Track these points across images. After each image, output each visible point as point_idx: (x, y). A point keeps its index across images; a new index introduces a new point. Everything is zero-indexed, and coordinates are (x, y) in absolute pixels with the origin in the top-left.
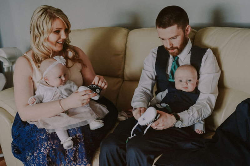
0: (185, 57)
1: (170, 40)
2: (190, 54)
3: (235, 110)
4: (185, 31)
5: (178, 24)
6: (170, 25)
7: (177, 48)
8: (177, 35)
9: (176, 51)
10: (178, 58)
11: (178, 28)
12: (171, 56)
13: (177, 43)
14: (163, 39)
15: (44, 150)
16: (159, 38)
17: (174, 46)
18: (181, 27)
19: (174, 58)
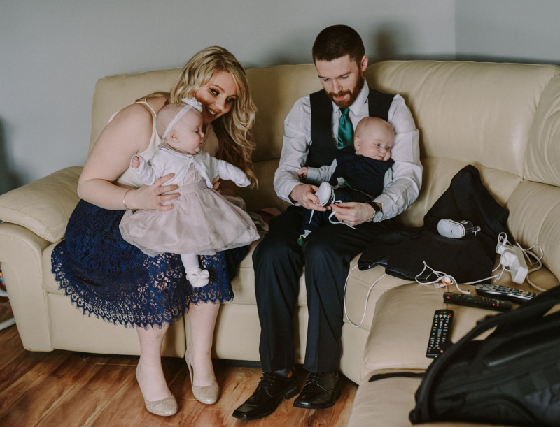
0: (359, 109)
1: (339, 80)
2: (367, 105)
3: (449, 186)
4: (360, 65)
5: (350, 54)
6: (339, 55)
7: (348, 92)
8: (348, 71)
9: (347, 97)
10: (349, 110)
11: (351, 61)
12: (336, 108)
13: (349, 84)
14: (327, 80)
15: (158, 284)
16: (320, 77)
17: (345, 89)
18: (354, 59)
19: (342, 110)
